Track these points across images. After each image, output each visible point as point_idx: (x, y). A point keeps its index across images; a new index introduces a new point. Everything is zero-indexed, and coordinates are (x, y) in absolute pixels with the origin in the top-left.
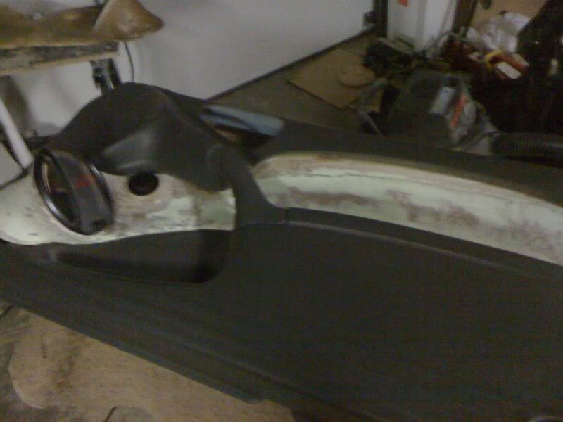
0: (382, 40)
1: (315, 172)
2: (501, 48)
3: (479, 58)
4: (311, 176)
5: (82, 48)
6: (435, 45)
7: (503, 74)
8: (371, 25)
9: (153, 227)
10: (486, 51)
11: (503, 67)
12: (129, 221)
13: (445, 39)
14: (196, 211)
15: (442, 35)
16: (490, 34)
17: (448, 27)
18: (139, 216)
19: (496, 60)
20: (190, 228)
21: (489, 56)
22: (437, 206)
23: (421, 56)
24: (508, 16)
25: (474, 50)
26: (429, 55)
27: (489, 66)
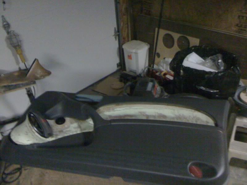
0: (124, 72)
1: (115, 110)
2: (166, 70)
3: (159, 74)
4: (114, 111)
5: (22, 84)
6: (144, 71)
7: (168, 78)
8: (120, 67)
9: (66, 134)
10: (161, 72)
11: (168, 76)
12: (58, 133)
13: (147, 69)
14: (80, 127)
15: (145, 68)
16: (162, 66)
17: (147, 65)
18: (61, 131)
19: (165, 74)
20: (79, 132)
21: (163, 73)
22: (154, 114)
23: (139, 76)
24: (166, 59)
25: (157, 72)
26: (142, 75)
27: (163, 77)
